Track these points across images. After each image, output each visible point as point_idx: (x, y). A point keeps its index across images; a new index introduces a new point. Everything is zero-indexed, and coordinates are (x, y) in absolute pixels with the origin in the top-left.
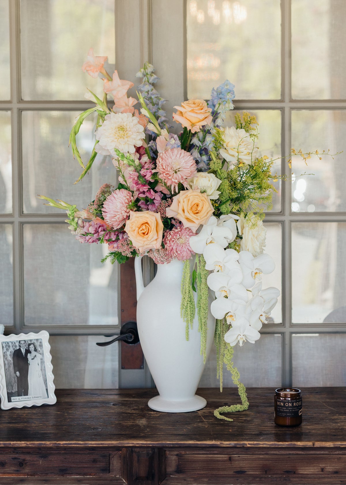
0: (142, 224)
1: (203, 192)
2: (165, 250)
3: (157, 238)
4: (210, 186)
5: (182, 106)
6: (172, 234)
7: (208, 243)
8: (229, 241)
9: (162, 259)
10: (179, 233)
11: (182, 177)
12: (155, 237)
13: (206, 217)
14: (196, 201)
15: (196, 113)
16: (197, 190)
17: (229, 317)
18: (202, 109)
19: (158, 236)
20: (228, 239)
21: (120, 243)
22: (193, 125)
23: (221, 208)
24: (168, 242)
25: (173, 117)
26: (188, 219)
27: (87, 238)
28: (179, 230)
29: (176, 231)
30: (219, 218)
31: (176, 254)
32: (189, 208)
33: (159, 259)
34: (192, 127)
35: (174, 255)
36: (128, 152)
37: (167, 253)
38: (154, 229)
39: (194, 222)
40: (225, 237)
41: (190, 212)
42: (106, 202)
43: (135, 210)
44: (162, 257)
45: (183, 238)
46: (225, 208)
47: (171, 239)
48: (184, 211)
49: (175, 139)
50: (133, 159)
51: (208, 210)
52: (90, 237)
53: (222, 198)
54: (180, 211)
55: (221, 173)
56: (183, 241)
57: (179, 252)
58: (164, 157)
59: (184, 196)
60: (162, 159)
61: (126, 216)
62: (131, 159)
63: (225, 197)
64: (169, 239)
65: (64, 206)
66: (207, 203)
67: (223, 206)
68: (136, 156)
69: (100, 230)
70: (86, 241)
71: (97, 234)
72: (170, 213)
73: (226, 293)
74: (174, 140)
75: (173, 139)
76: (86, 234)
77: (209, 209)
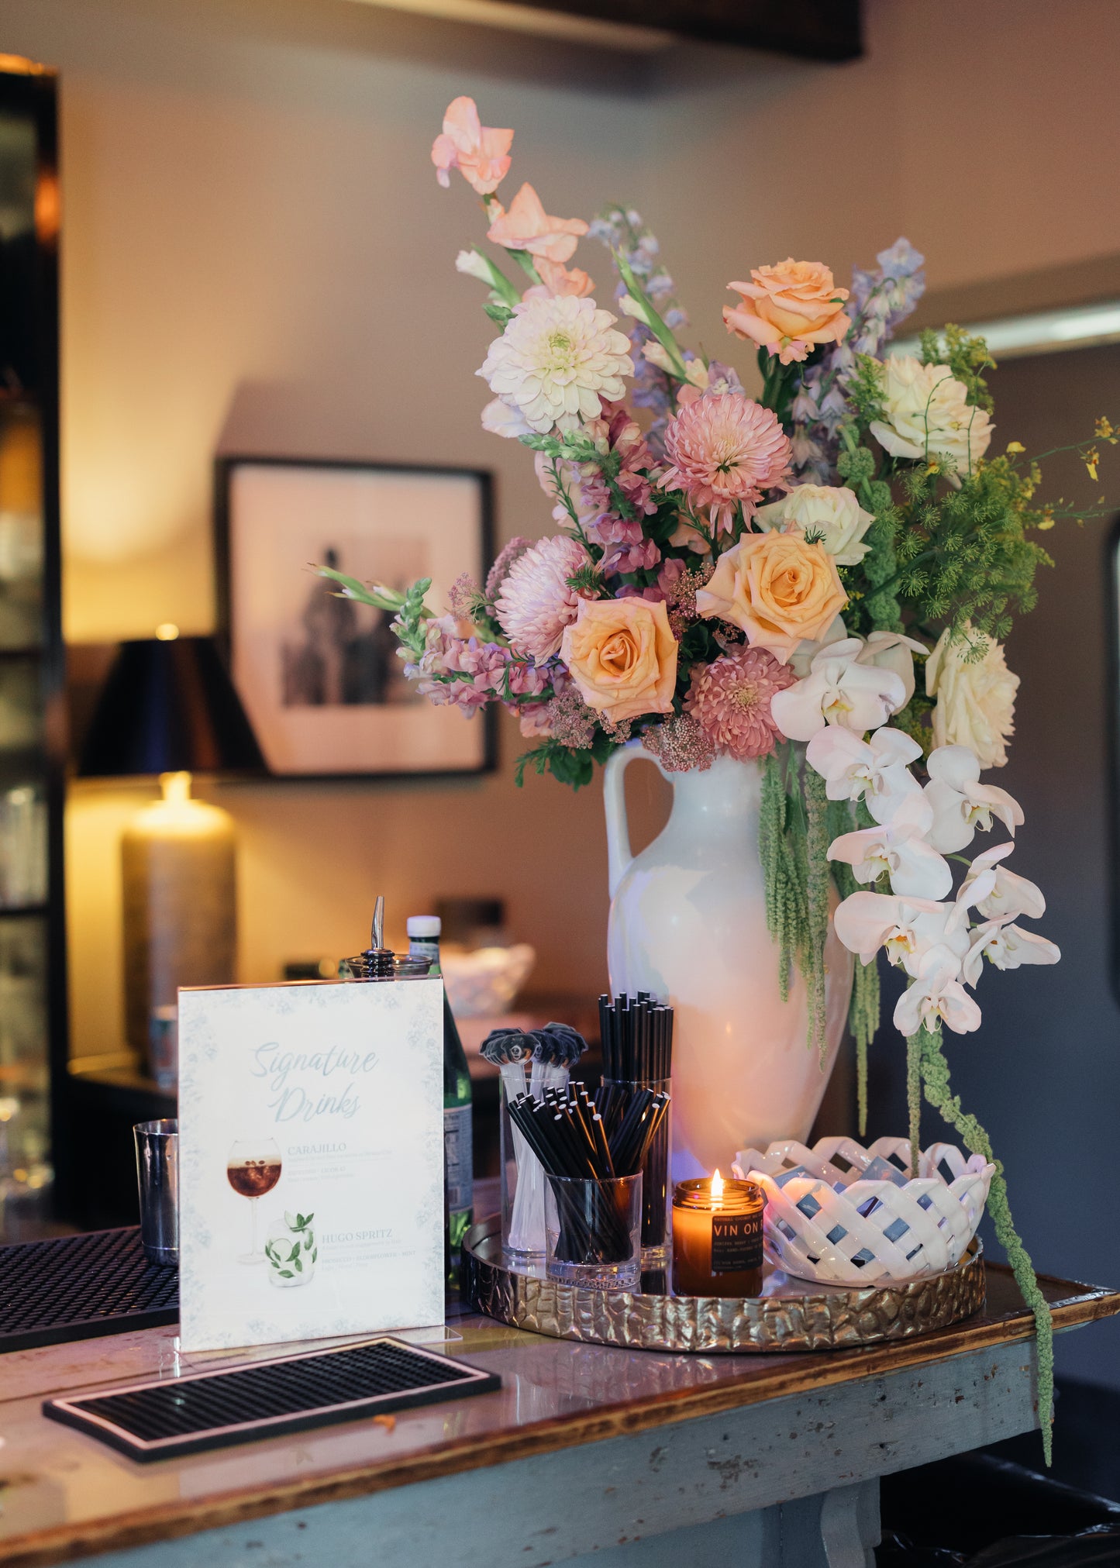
0: (610, 637)
1: (814, 540)
2: (693, 724)
3: (658, 676)
4: (839, 526)
5: (754, 279)
6: (714, 671)
7: (825, 707)
8: (892, 709)
9: (682, 754)
10: (738, 667)
11: (743, 482)
12: (654, 674)
13: (819, 619)
14: (790, 563)
15: (801, 300)
16: (795, 534)
17: (895, 941)
18: (817, 289)
19: (661, 671)
20: (890, 702)
21: (554, 705)
22: (789, 337)
23: (870, 605)
24: (702, 697)
25: (725, 320)
26: (762, 621)
27: (454, 686)
28: (737, 659)
29: (728, 662)
30: (866, 638)
31: (729, 737)
32: (766, 583)
33: (673, 753)
34: (784, 347)
35: (722, 740)
36: (578, 413)
37: (701, 733)
38: (648, 648)
39: (780, 631)
40: (883, 694)
41: (769, 596)
42: (508, 580)
43: (595, 596)
44: (684, 748)
45: (750, 686)
46: (883, 603)
47: (710, 690)
48: (748, 594)
49: (729, 380)
50: (589, 441)
51: (829, 596)
52: (464, 685)
53: (876, 572)
54: (738, 593)
55: (873, 492)
56: (751, 696)
57: (736, 731)
58: (687, 420)
59: (752, 548)
60: (682, 425)
61: (567, 617)
62: (582, 443)
63: (883, 569)
64: (705, 687)
65: (387, 598)
66: (827, 571)
67: (878, 598)
68: (598, 428)
69: (493, 662)
70: (452, 698)
71: (484, 675)
72: (706, 604)
73: (884, 863)
74: (727, 382)
75: (721, 381)
76: (450, 675)
77: (833, 591)
